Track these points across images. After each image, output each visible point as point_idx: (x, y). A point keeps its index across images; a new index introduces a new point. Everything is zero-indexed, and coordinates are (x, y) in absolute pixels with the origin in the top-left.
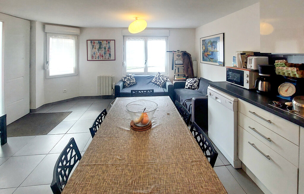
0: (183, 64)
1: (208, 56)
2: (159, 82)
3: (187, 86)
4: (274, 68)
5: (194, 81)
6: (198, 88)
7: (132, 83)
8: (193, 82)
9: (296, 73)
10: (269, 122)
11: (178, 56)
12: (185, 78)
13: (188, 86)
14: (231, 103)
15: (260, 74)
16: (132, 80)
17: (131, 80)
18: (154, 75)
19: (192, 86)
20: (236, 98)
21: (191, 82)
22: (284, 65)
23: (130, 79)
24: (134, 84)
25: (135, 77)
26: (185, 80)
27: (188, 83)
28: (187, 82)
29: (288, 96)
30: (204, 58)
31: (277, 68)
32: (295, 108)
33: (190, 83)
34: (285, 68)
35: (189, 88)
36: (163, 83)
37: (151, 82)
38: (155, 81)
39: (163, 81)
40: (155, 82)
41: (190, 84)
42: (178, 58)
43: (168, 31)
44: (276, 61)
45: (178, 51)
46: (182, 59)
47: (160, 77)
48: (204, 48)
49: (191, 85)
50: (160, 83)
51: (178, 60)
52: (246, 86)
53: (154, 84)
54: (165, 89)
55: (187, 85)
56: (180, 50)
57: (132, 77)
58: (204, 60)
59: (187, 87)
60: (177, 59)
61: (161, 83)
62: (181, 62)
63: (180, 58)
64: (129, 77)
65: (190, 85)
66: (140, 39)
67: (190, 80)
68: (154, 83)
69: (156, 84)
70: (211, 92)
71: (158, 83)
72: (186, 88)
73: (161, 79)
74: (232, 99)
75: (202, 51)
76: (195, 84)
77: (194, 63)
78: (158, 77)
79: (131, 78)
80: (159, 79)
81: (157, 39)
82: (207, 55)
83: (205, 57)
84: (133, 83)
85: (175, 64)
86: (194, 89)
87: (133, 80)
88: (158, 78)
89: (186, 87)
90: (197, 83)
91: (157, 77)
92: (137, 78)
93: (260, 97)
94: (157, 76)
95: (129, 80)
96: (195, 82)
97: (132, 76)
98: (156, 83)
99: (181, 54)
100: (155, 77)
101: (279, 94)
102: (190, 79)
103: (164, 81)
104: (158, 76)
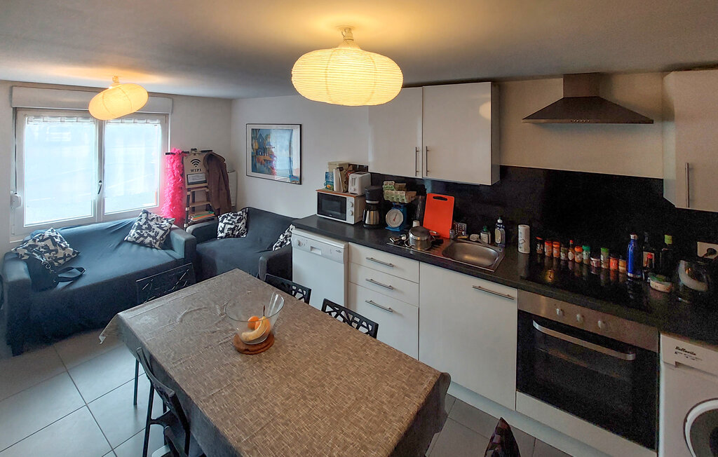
0: (205, 182)
1: (265, 163)
2: (150, 236)
3: (222, 232)
4: (382, 191)
5: (238, 217)
6: (247, 231)
7: (60, 259)
8: (236, 220)
9: (404, 198)
10: (391, 265)
11: (195, 162)
12: (212, 215)
13: (226, 231)
14: (339, 252)
15: (367, 201)
16: (60, 251)
17: (57, 252)
18: (131, 220)
19: (233, 230)
20: (346, 243)
21: (231, 222)
22: (393, 188)
23: (52, 247)
24: (68, 259)
25: (68, 238)
26: (213, 219)
27: (225, 224)
28: (222, 221)
29: (396, 226)
30: (255, 166)
31: (386, 191)
32: (411, 243)
33: (228, 224)
34: (394, 192)
35: (227, 236)
36: (162, 237)
37: (123, 242)
38: (136, 235)
39: (161, 232)
40: (137, 239)
41: (229, 226)
42: (193, 167)
43: (169, 102)
44: (385, 183)
45: (193, 152)
46: (204, 170)
47: (152, 223)
48: (256, 146)
49: (232, 227)
50: (154, 238)
51: (193, 173)
52: (350, 219)
53: (135, 247)
54: (170, 252)
55: (223, 229)
56: (199, 149)
57: (58, 240)
58: (254, 169)
59: (223, 235)
60: (192, 171)
61: (158, 238)
62: (201, 177)
63: (198, 167)
64: (49, 243)
65: (230, 229)
66: (80, 119)
67: (229, 218)
68: (133, 243)
69: (142, 244)
70: (300, 239)
71: (149, 239)
72: (221, 237)
73: (154, 227)
74: (341, 246)
75: (250, 151)
76: (240, 225)
77: (231, 176)
78: (145, 224)
79: (55, 243)
80: (150, 228)
81: (136, 121)
82: (265, 160)
83: (258, 165)
84: (65, 257)
85: (189, 184)
86: (238, 236)
87: (64, 249)
88: (144, 227)
89: (220, 235)
90: (244, 221)
91: (141, 223)
92: (75, 240)
93: (367, 232)
94: (140, 220)
95: (49, 251)
96: (239, 221)
97: (56, 238)
98: (143, 241)
99: (201, 158)
100: (136, 224)
101: (387, 226)
102: (228, 215)
103: (164, 230)
104: (144, 220)
